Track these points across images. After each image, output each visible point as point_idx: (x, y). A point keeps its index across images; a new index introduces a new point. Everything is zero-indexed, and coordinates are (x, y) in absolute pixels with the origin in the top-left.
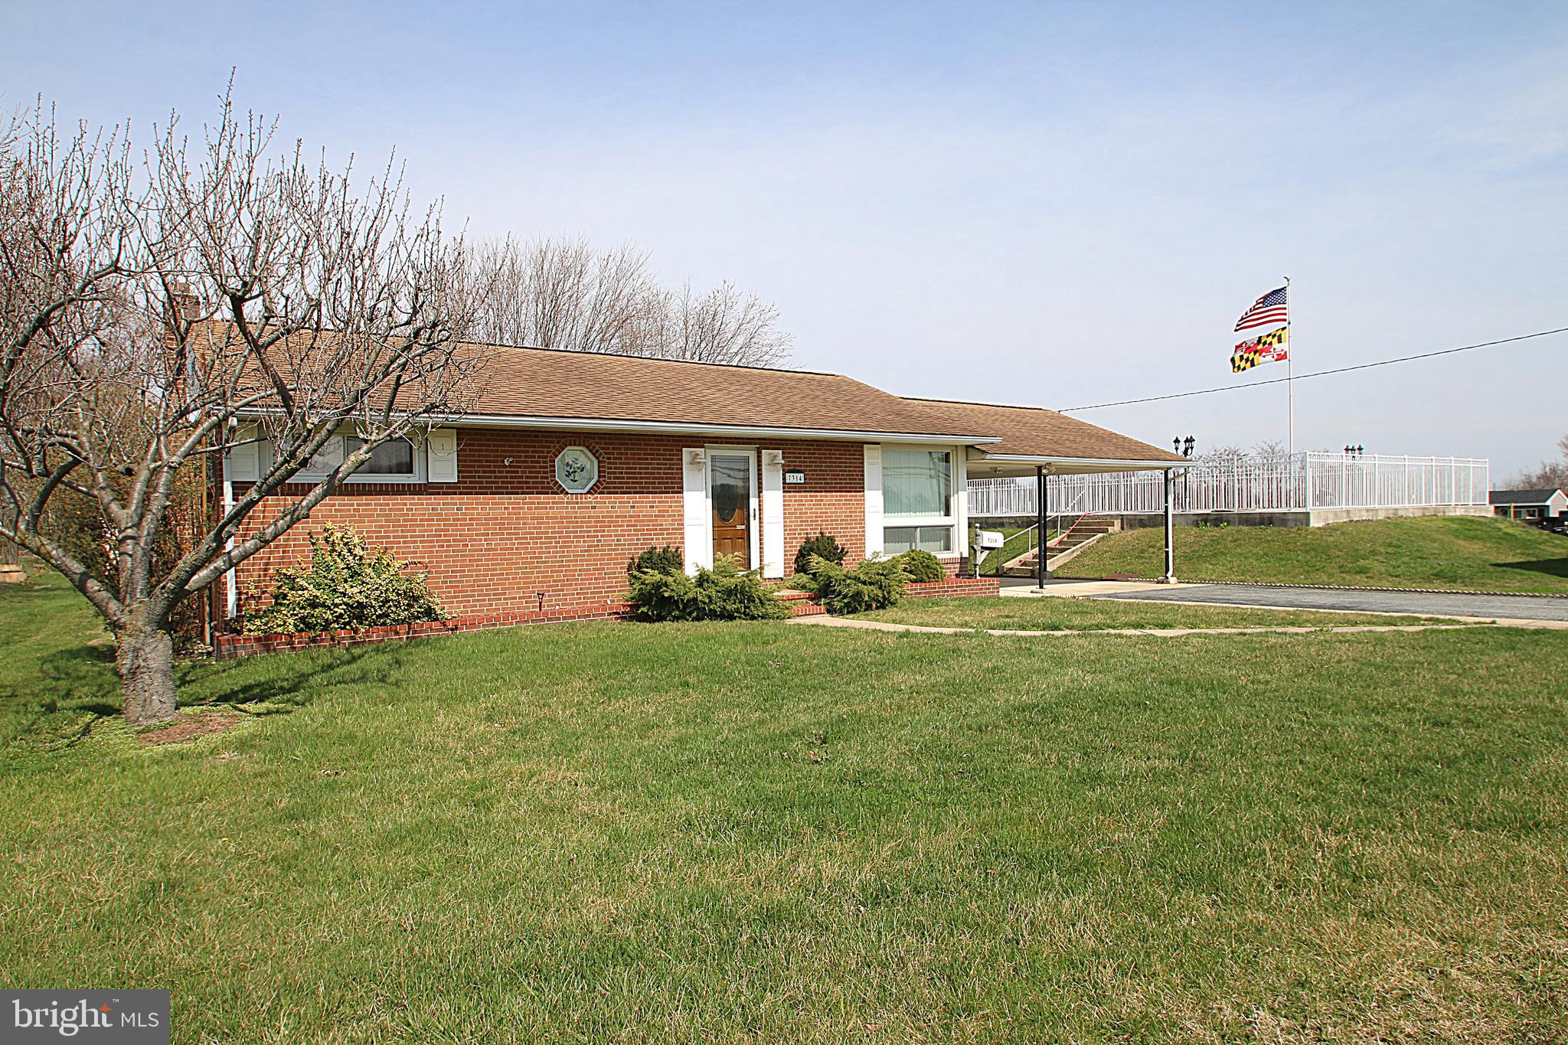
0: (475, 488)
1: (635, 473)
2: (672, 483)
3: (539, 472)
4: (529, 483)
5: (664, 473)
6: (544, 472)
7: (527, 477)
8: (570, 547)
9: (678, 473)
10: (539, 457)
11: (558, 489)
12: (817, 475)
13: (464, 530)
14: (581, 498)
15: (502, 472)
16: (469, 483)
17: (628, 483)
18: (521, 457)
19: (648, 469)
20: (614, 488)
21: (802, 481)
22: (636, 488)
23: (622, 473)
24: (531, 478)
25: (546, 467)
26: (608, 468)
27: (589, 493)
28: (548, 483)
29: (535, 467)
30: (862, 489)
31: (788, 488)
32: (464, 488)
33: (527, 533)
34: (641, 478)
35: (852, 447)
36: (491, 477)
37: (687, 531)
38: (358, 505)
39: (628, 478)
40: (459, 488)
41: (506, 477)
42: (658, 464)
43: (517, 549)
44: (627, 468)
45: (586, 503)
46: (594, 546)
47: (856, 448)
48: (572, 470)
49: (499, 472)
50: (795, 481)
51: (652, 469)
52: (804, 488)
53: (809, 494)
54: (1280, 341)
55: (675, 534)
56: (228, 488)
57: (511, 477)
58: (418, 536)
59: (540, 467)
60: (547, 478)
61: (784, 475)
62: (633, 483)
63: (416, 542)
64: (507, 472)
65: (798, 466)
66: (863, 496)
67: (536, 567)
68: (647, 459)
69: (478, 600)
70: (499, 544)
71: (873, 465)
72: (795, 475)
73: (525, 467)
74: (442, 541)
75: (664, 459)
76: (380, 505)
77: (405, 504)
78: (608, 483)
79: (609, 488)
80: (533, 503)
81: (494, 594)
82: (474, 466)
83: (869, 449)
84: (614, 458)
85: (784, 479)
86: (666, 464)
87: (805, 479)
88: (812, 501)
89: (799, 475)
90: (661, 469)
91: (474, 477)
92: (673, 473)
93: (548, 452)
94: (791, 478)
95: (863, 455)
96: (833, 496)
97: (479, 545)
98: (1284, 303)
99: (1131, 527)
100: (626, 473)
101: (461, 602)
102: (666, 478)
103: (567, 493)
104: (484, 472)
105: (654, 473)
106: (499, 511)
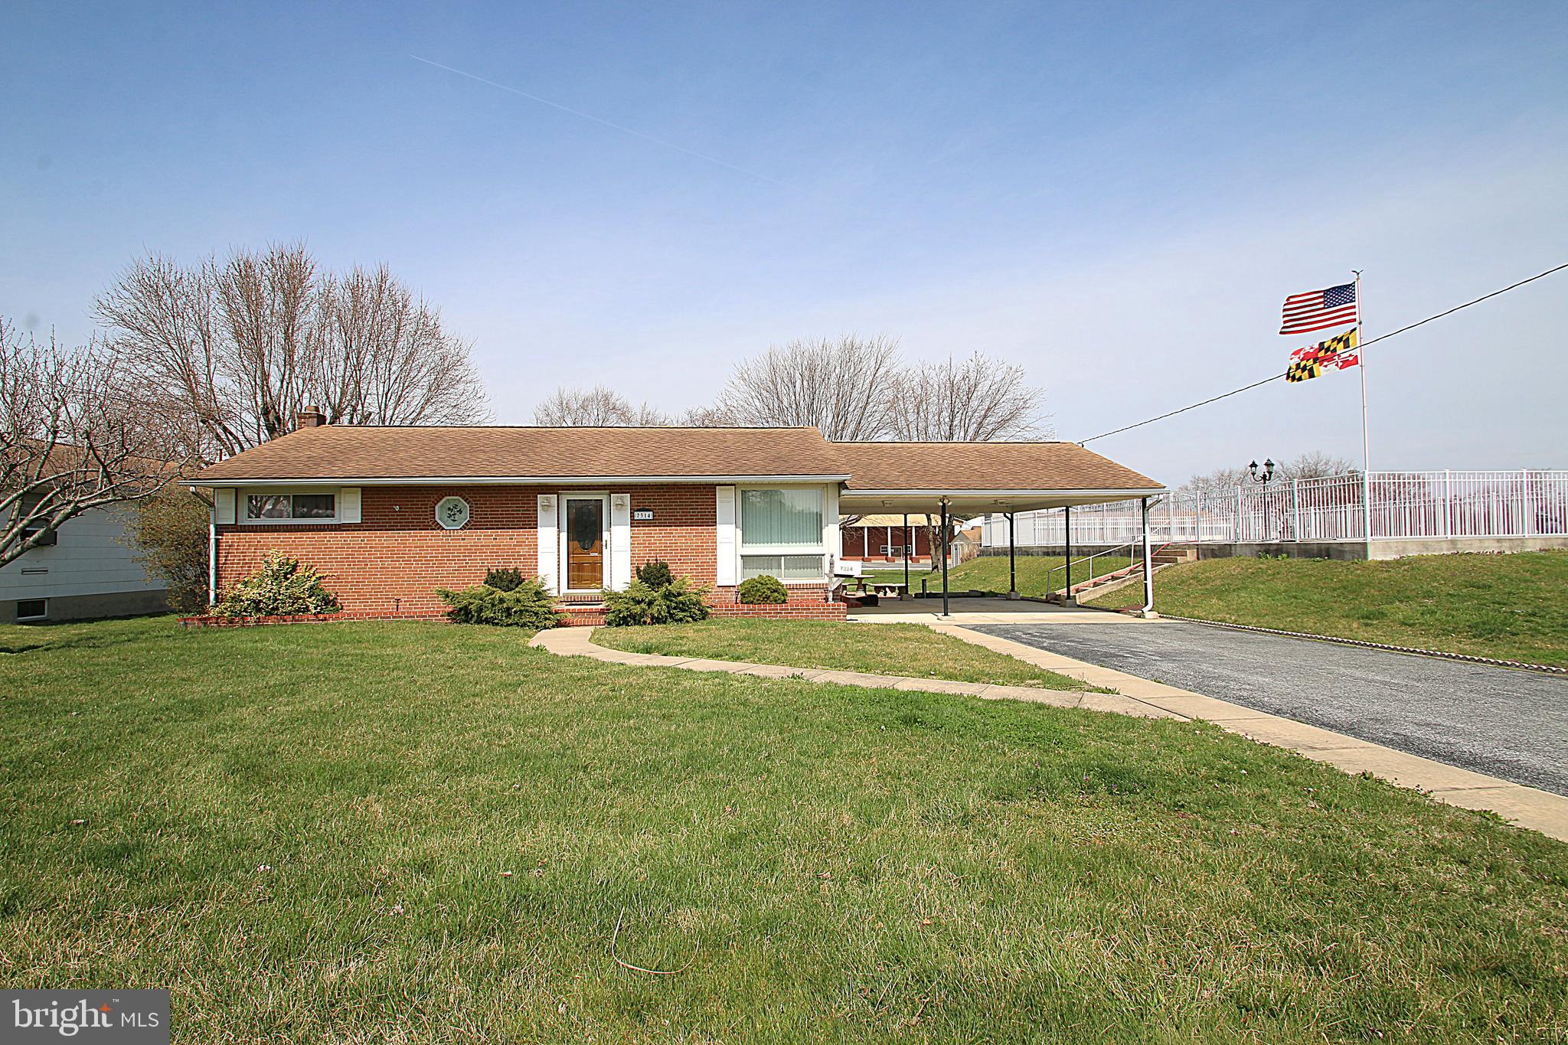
0: (374, 526)
1: (497, 514)
2: (529, 521)
3: (421, 515)
4: (413, 522)
5: (522, 514)
6: (425, 515)
7: (412, 519)
8: (444, 567)
9: (534, 514)
10: (421, 505)
11: (436, 526)
12: (667, 512)
13: (365, 554)
14: (450, 533)
15: (394, 515)
16: (369, 523)
17: (492, 521)
18: (408, 505)
19: (509, 511)
20: (480, 525)
21: (651, 518)
22: (498, 525)
23: (487, 514)
24: (416, 519)
25: (427, 512)
26: (476, 511)
27: (461, 529)
28: (428, 522)
29: (419, 512)
30: (715, 523)
31: (635, 523)
32: (366, 526)
33: (411, 557)
34: (502, 518)
35: (704, 488)
36: (385, 519)
37: (539, 557)
38: (295, 538)
39: (491, 518)
40: (363, 526)
41: (397, 519)
42: (517, 507)
43: (403, 568)
44: (491, 511)
45: (456, 536)
46: (463, 567)
47: (708, 491)
48: (453, 513)
49: (392, 515)
50: (644, 518)
51: (512, 511)
52: (652, 523)
53: (658, 528)
54: (1347, 346)
55: (531, 559)
56: (212, 528)
57: (401, 519)
58: (334, 558)
59: (422, 512)
60: (427, 519)
61: (632, 513)
62: (495, 521)
63: (332, 562)
64: (397, 515)
65: (647, 506)
66: (716, 529)
67: (418, 581)
68: (508, 504)
69: (374, 602)
70: (390, 564)
71: (726, 504)
72: (644, 513)
73: (411, 512)
74: (350, 562)
75: (522, 504)
76: (309, 538)
77: (326, 538)
78: (475, 522)
79: (476, 525)
80: (417, 536)
81: (386, 598)
82: (373, 512)
83: (721, 490)
84: (480, 504)
85: (632, 516)
86: (524, 507)
87: (654, 516)
88: (661, 533)
89: (647, 513)
90: (519, 511)
91: (374, 519)
92: (530, 514)
93: (428, 501)
94: (638, 516)
95: (715, 495)
96: (683, 530)
97: (376, 565)
98: (1351, 301)
99: (1205, 557)
100: (490, 514)
101: (363, 602)
102: (524, 518)
103: (443, 529)
104: (381, 516)
105: (513, 514)
106: (392, 543)
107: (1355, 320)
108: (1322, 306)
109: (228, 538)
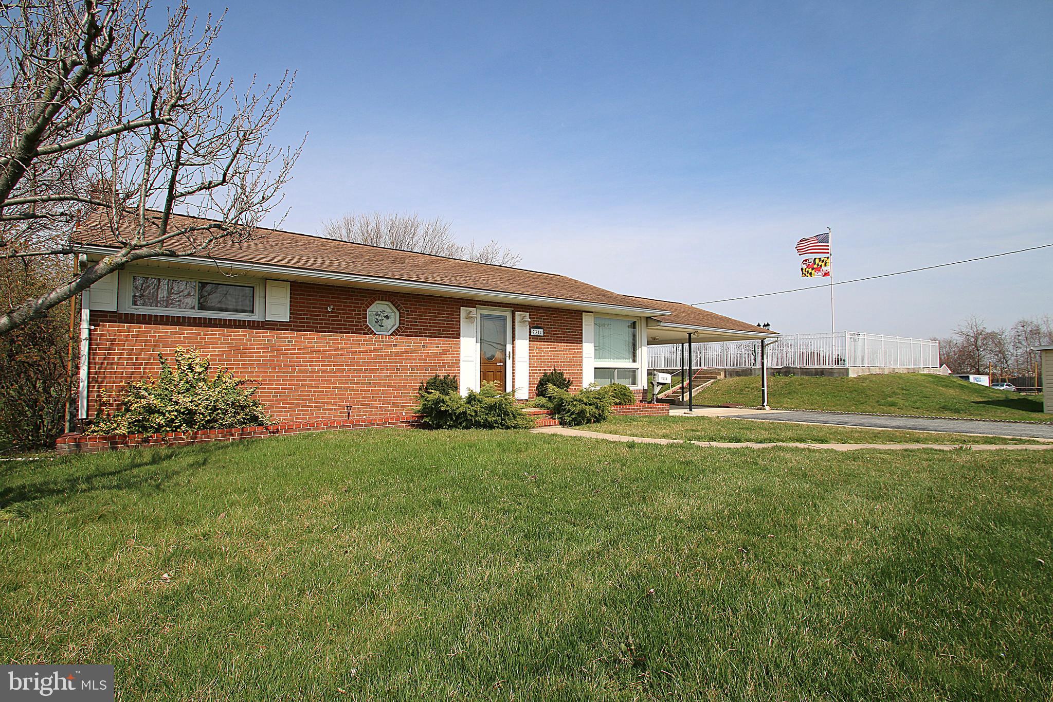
0: (304, 326)
1: (426, 323)
2: (452, 331)
3: (355, 318)
4: (346, 325)
5: (447, 324)
6: (358, 318)
7: (345, 321)
8: (376, 373)
9: (456, 325)
10: (355, 307)
11: (368, 330)
12: (552, 331)
13: (293, 357)
14: (382, 338)
15: (326, 316)
16: (297, 323)
17: (421, 329)
18: (341, 306)
19: (436, 320)
20: (410, 332)
21: (542, 334)
22: (426, 333)
23: (416, 322)
24: (348, 321)
25: (360, 315)
26: (407, 318)
27: (392, 334)
28: (361, 326)
29: (352, 314)
30: (581, 342)
31: (532, 338)
32: (294, 326)
33: (343, 362)
34: (430, 326)
35: (575, 313)
36: (317, 319)
37: (462, 364)
38: (204, 334)
39: (421, 326)
40: (291, 326)
41: (329, 320)
42: (443, 317)
43: (335, 373)
44: (420, 319)
45: (389, 342)
46: (394, 373)
47: (576, 315)
48: (380, 318)
49: (323, 316)
50: (537, 334)
51: (438, 320)
52: (542, 339)
53: (546, 343)
55: (454, 366)
56: (85, 314)
57: (332, 320)
58: (255, 361)
59: (355, 314)
60: (360, 322)
61: (530, 330)
62: (424, 329)
63: (253, 365)
64: (329, 316)
65: (539, 324)
66: (582, 346)
67: (349, 387)
68: (435, 313)
69: (302, 411)
70: (321, 369)
71: (588, 327)
72: (537, 330)
73: (343, 314)
74: (275, 365)
75: (447, 314)
76: (224, 335)
77: (245, 336)
78: (406, 328)
79: (407, 332)
80: (349, 340)
81: (315, 406)
82: (303, 311)
83: (586, 315)
84: (411, 311)
85: (530, 332)
86: (448, 318)
87: (544, 333)
88: (548, 348)
89: (540, 330)
90: (445, 321)
91: (304, 318)
92: (453, 325)
93: (362, 304)
94: (535, 332)
95: (582, 319)
96: (562, 346)
97: (305, 369)
98: (828, 243)
99: (731, 375)
100: (420, 322)
101: (288, 411)
102: (448, 327)
103: (375, 334)
104: (311, 315)
105: (440, 324)
106: (322, 345)
107: (828, 253)
108: (816, 241)
109: (109, 329)
